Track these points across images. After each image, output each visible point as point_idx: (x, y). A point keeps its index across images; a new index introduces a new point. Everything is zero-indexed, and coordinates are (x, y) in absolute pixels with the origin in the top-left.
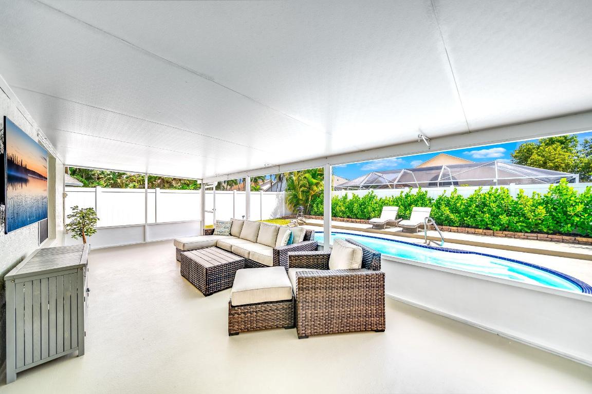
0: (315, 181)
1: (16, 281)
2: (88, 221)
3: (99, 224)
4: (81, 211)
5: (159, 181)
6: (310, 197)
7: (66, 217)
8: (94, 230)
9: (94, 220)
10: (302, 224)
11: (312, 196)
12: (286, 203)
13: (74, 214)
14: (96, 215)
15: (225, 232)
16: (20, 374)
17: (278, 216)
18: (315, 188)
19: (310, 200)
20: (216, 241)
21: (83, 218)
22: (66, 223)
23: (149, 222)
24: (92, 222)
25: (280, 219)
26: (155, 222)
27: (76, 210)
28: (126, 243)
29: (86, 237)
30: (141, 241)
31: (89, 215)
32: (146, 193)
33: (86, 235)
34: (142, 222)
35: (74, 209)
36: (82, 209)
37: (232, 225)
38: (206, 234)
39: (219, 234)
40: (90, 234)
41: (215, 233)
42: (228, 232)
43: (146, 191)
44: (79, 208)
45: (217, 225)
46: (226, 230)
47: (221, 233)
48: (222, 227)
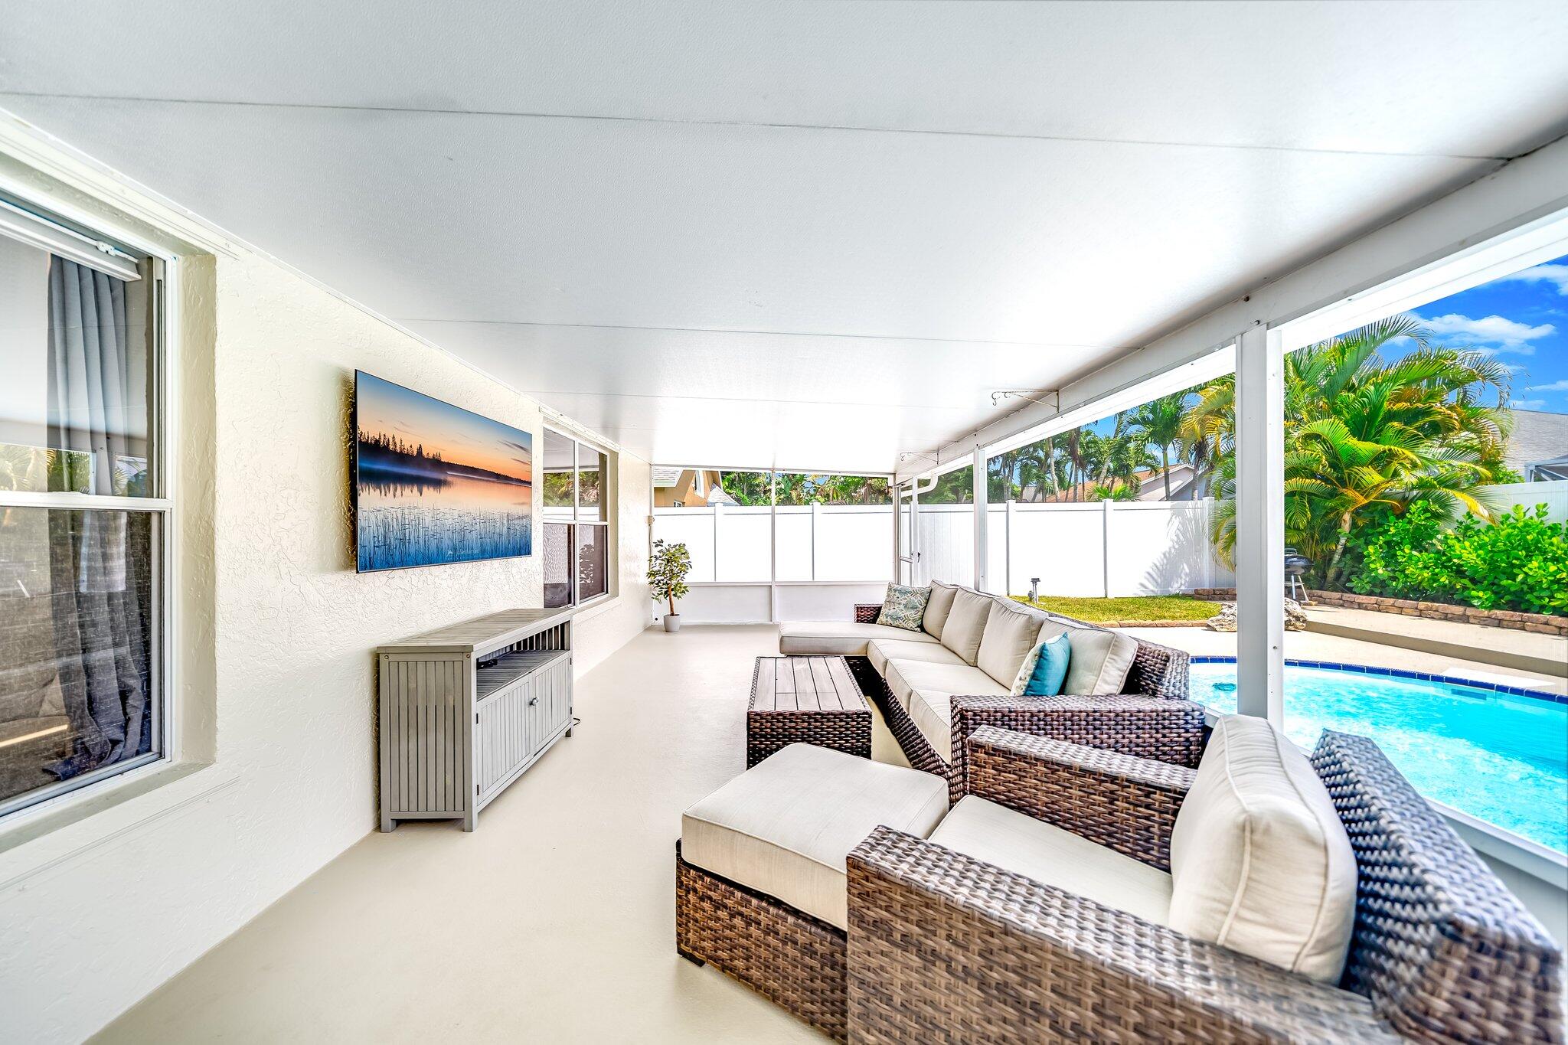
0: (1366, 448)
1: (390, 658)
2: (677, 568)
3: (689, 578)
4: (668, 549)
5: (863, 490)
6: (1347, 517)
8: (685, 587)
9: (685, 567)
11: (1356, 513)
12: (1216, 541)
13: (660, 554)
14: (688, 558)
15: (906, 619)
17: (1176, 588)
18: (1372, 476)
19: (1346, 527)
20: (864, 642)
21: (671, 561)
23: (780, 577)
24: (682, 571)
25: (1184, 596)
26: (811, 580)
27: (660, 548)
28: (738, 621)
29: (673, 598)
30: (765, 621)
31: (679, 556)
32: (773, 514)
33: (675, 595)
34: (766, 578)
35: (657, 546)
36: (670, 545)
37: (928, 600)
38: (860, 619)
39: (890, 621)
40: (679, 594)
41: (881, 618)
42: (914, 621)
43: (773, 510)
44: (665, 545)
45: (888, 595)
46: (908, 613)
47: (896, 619)
48: (900, 604)
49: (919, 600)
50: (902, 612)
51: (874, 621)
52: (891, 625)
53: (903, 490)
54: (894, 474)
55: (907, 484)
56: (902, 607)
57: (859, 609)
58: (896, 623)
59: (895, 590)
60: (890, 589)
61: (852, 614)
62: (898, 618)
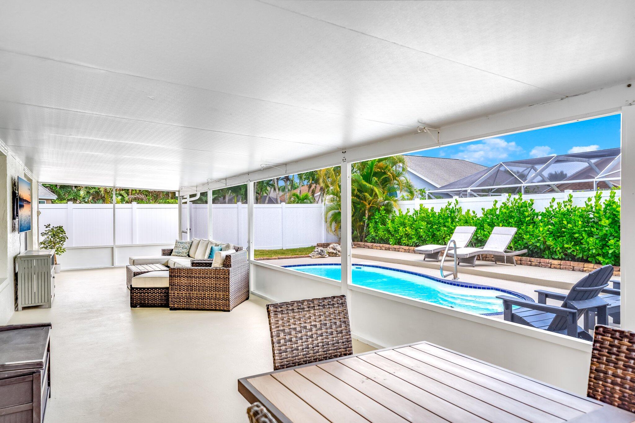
1: (22, 259)
2: (58, 240)
3: (66, 245)
4: (52, 229)
7: (40, 235)
8: (63, 249)
9: (63, 239)
10: (336, 254)
13: (47, 232)
14: (65, 234)
15: (183, 253)
16: (24, 308)
19: (366, 216)
21: (54, 236)
22: (40, 242)
24: (62, 241)
26: (131, 244)
27: (48, 228)
30: (110, 264)
31: (59, 233)
34: (111, 244)
35: (47, 227)
36: (53, 227)
37: (191, 245)
38: (164, 254)
39: (176, 254)
40: (59, 253)
41: (173, 253)
42: (186, 253)
43: (114, 206)
44: (51, 226)
45: (176, 245)
46: (184, 250)
47: (179, 253)
48: (180, 247)
49: (187, 246)
50: (181, 250)
51: (170, 255)
52: (177, 256)
53: (183, 199)
54: (179, 191)
55: (185, 197)
56: (181, 248)
57: (163, 250)
58: (179, 255)
59: (178, 242)
60: (176, 242)
61: (161, 253)
62: (180, 253)
